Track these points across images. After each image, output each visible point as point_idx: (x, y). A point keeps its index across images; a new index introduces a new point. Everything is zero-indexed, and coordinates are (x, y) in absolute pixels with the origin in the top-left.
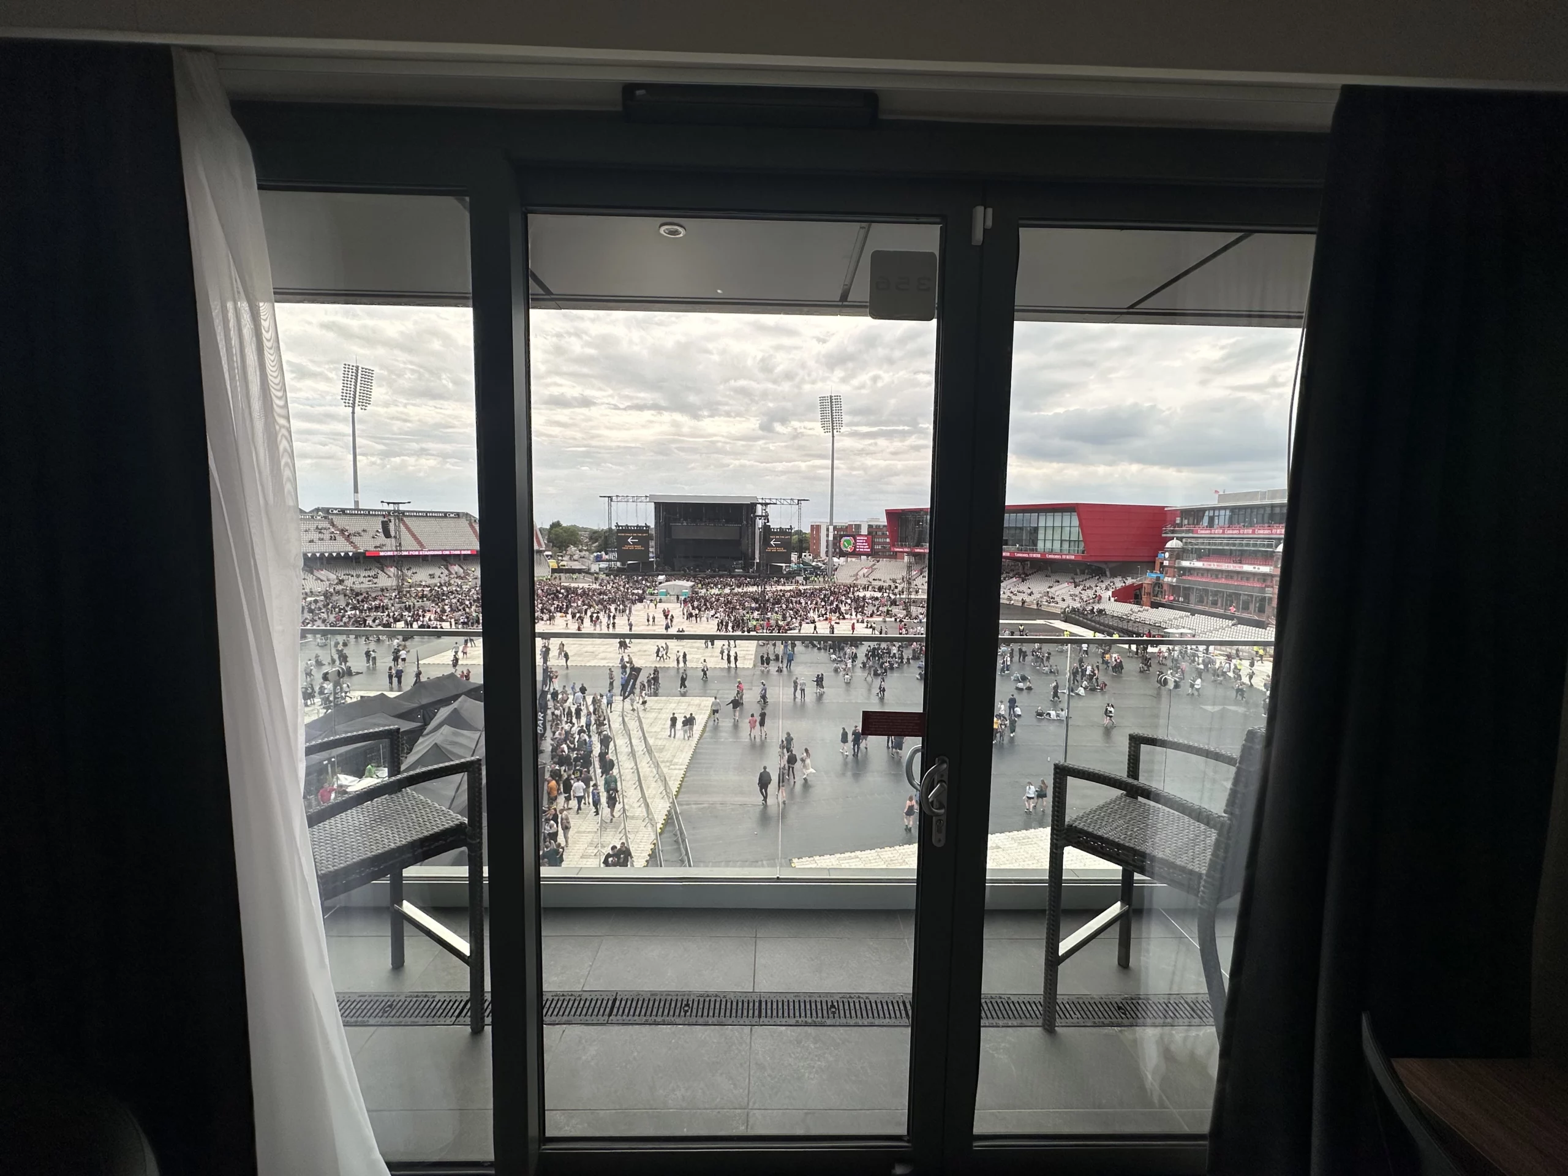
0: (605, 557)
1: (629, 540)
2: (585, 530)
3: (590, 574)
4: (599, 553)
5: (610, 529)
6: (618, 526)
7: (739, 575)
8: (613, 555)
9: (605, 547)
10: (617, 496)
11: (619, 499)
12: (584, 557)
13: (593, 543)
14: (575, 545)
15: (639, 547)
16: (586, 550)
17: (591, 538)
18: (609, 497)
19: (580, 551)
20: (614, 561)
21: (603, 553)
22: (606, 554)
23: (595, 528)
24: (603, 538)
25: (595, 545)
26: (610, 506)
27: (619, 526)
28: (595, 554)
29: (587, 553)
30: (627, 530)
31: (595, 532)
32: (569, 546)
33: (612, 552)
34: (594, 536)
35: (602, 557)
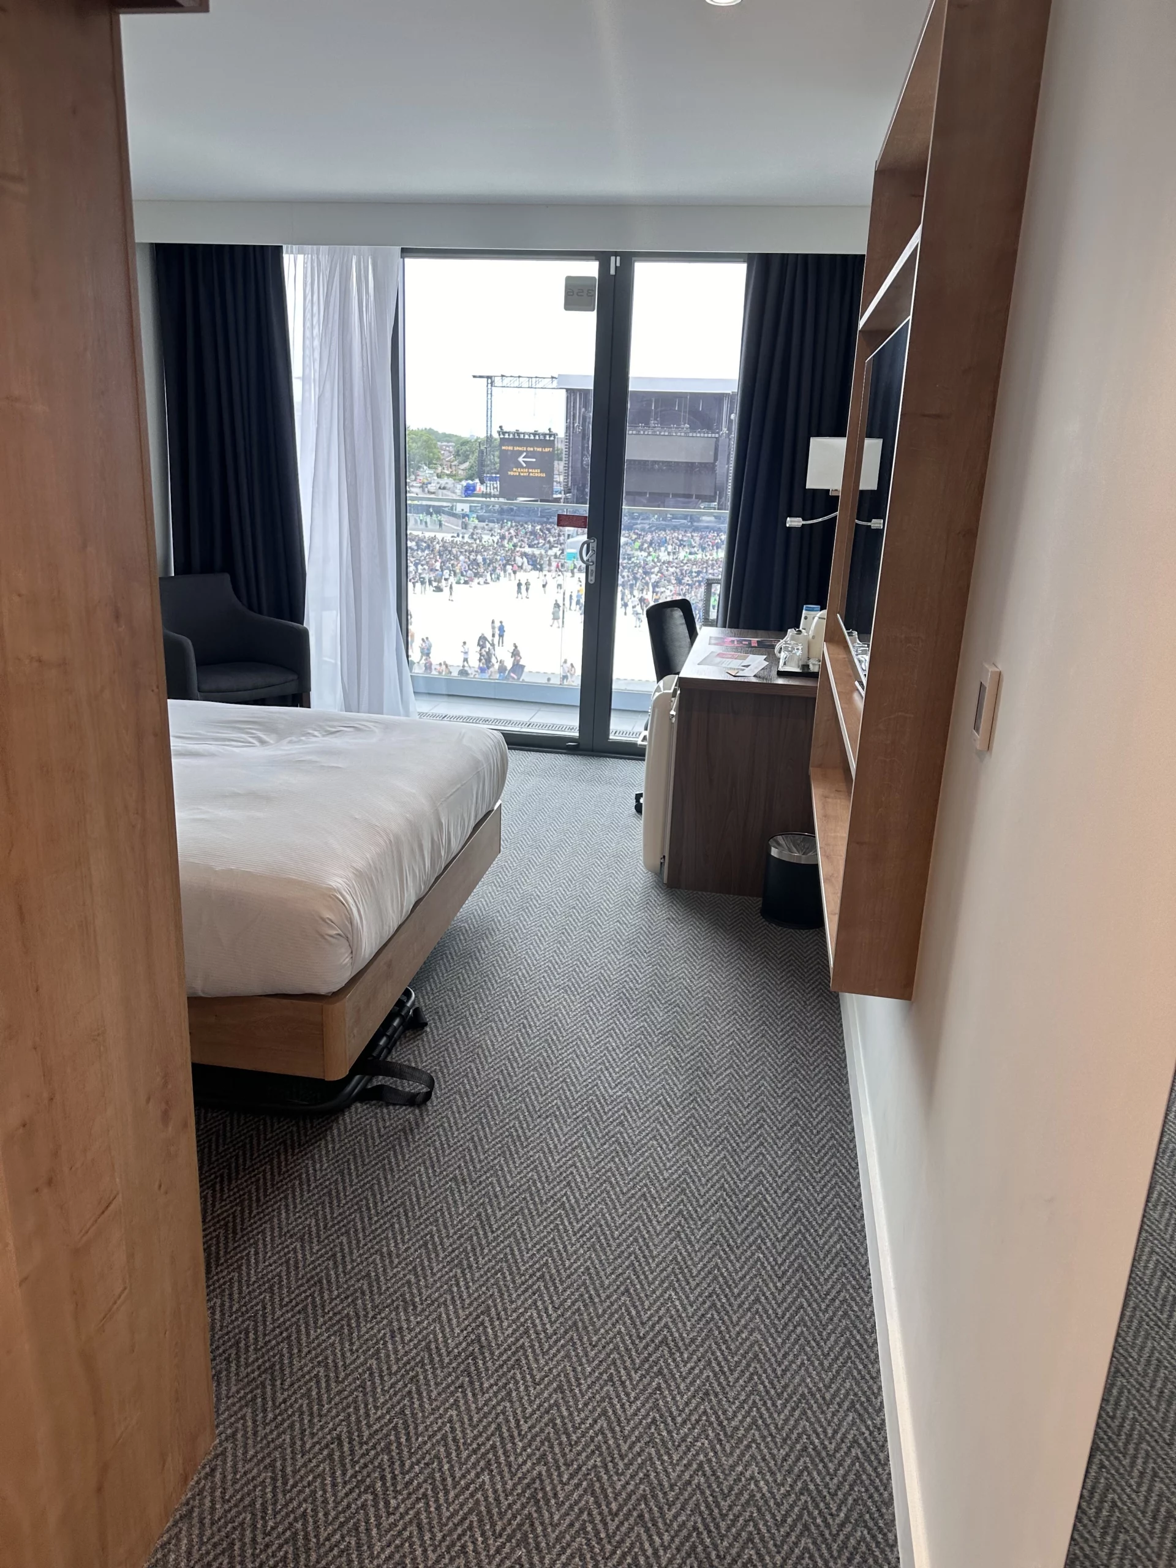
0: (480, 488)
1: (521, 459)
2: (447, 437)
3: (454, 515)
4: (470, 482)
5: (489, 439)
6: (502, 431)
7: (707, 527)
8: (493, 487)
9: (479, 472)
10: (502, 376)
11: (506, 381)
12: (444, 488)
13: (460, 463)
14: (430, 464)
15: (536, 473)
16: (449, 476)
17: (457, 454)
18: (488, 377)
19: (439, 476)
20: (494, 496)
21: (477, 481)
22: (482, 482)
23: (465, 434)
24: (476, 454)
25: (463, 466)
26: (490, 394)
27: (504, 433)
28: (464, 483)
29: (450, 481)
30: (517, 439)
31: (465, 443)
32: (419, 467)
33: (492, 479)
34: (463, 448)
35: (474, 489)
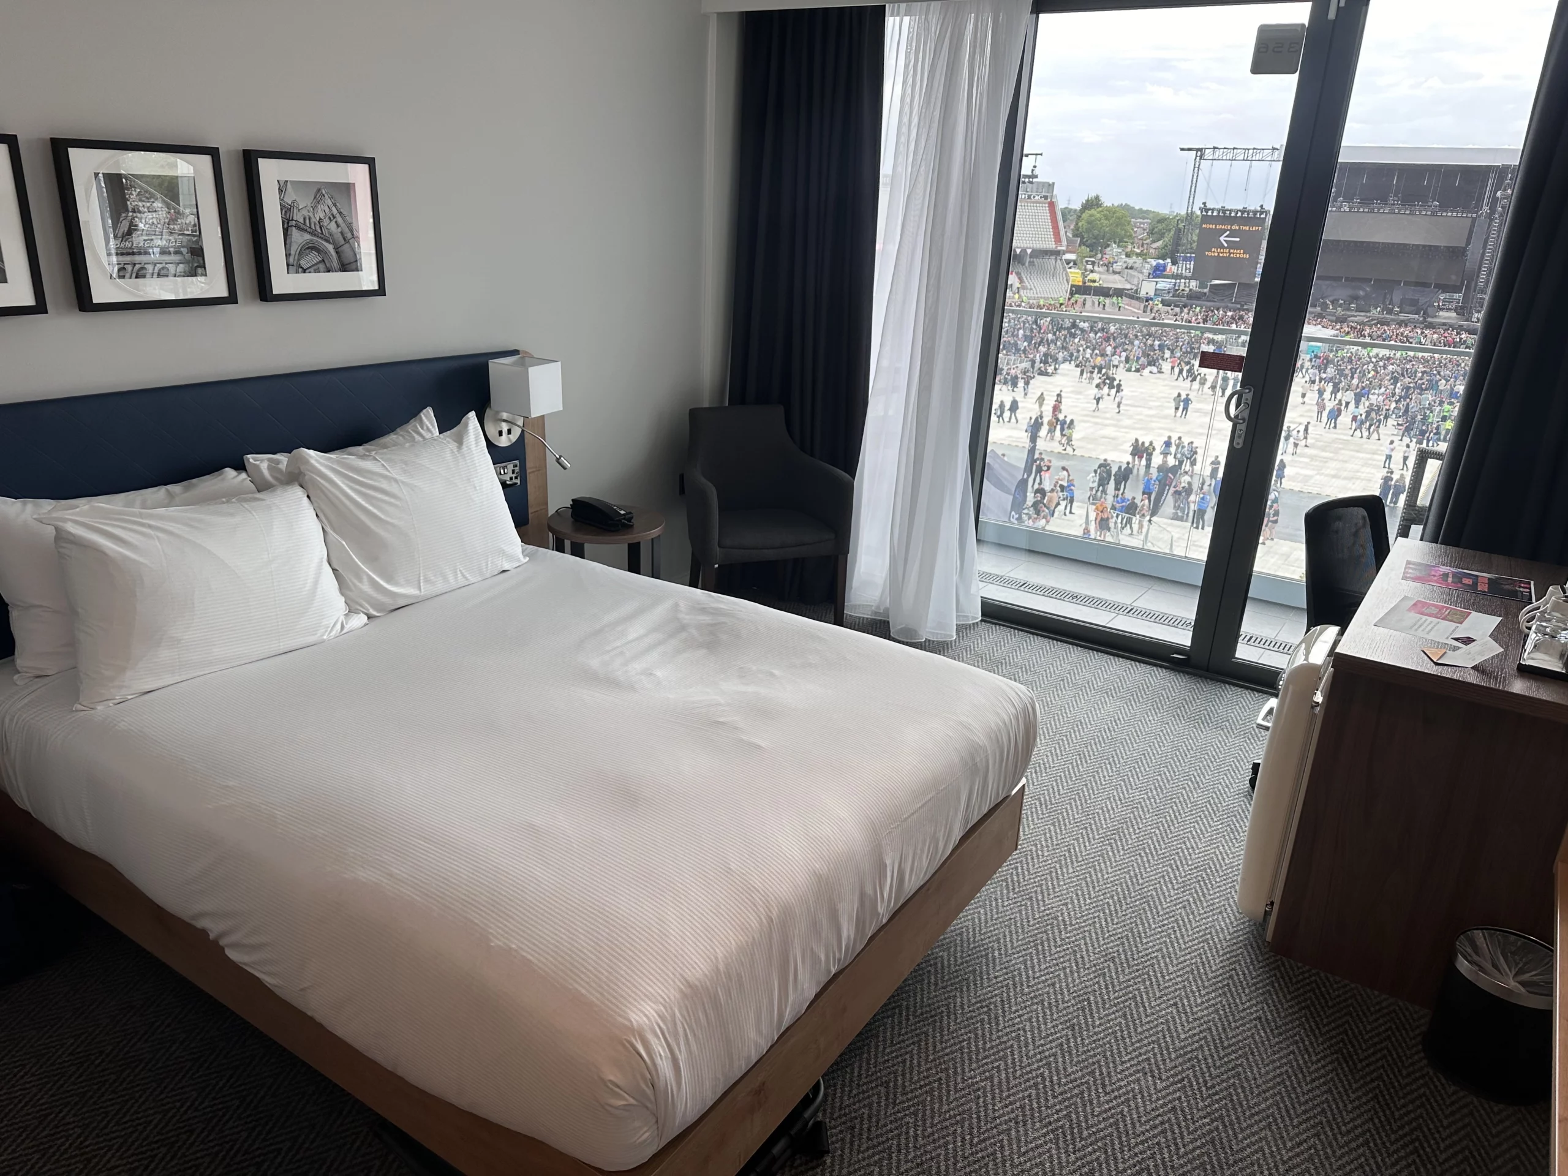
0: (1171, 269)
1: (1222, 239)
2: (1143, 214)
3: (1138, 299)
4: (1161, 261)
5: (1190, 216)
6: (1205, 208)
8: (1186, 267)
9: (1172, 253)
10: (1215, 148)
11: (1217, 153)
12: (1131, 268)
13: (1154, 242)
14: (1120, 242)
15: (1239, 254)
16: (1138, 255)
17: (1151, 233)
18: (1198, 150)
19: (1128, 256)
20: (1186, 278)
21: (1169, 260)
22: (1174, 263)
23: (1164, 211)
24: (1173, 232)
25: (1155, 245)
26: (1197, 168)
27: (1207, 210)
28: (1154, 263)
29: (1139, 260)
30: (1225, 217)
31: (1162, 220)
32: (1108, 246)
33: (1185, 259)
34: (1159, 226)
35: (1164, 270)
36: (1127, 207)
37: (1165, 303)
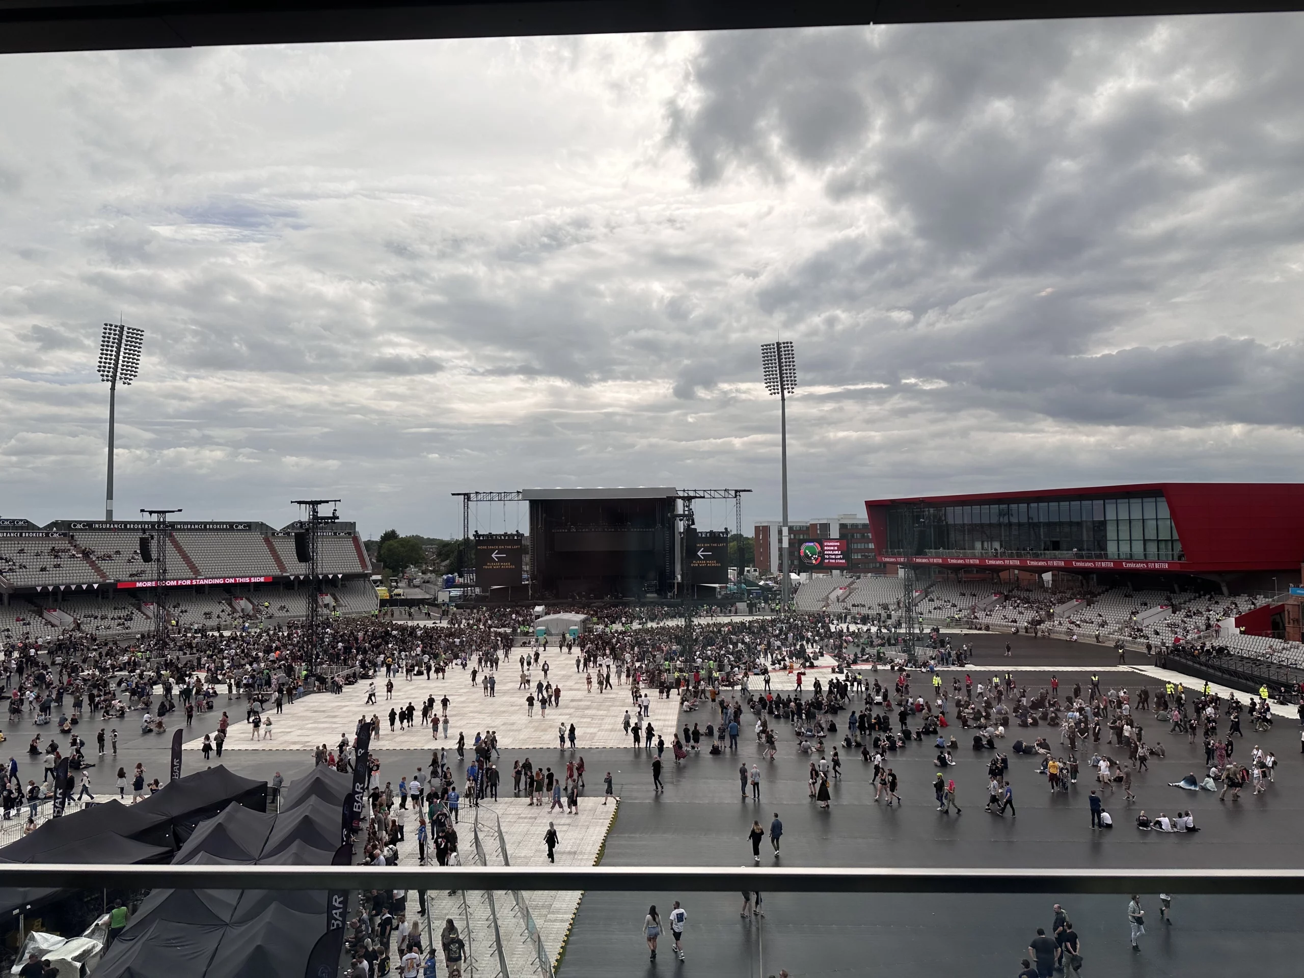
0: (459, 580)
1: (493, 556)
2: (431, 541)
3: (437, 606)
4: (450, 575)
5: (467, 540)
6: (477, 535)
7: (652, 602)
8: (470, 578)
9: (459, 567)
10: (477, 493)
11: (480, 496)
12: (428, 582)
13: (443, 561)
14: (416, 563)
15: (507, 565)
16: (431, 572)
17: (439, 554)
18: (465, 494)
19: (423, 573)
20: (471, 586)
21: (456, 574)
22: (460, 576)
23: (446, 538)
24: (456, 553)
25: (444, 564)
26: (466, 507)
27: (479, 536)
28: (445, 577)
29: (433, 576)
30: (490, 540)
31: (446, 544)
32: (407, 567)
33: (469, 572)
34: (445, 549)
35: (454, 582)
36: (417, 538)
37: (457, 607)
